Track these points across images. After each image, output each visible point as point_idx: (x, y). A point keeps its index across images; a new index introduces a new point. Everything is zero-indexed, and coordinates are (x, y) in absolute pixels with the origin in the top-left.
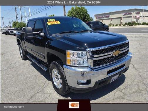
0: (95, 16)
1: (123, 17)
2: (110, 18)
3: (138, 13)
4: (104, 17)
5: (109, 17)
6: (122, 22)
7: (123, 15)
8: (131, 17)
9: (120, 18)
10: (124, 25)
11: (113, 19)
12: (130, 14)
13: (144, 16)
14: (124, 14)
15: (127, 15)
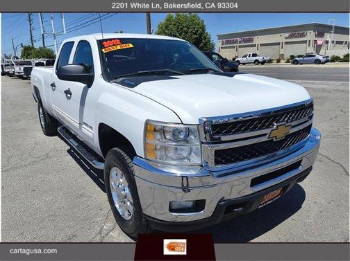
0: (220, 37)
1: (286, 43)
2: (254, 43)
3: (320, 35)
4: (240, 42)
5: (252, 40)
6: (283, 55)
7: (286, 38)
8: (305, 42)
9: (278, 44)
10: (288, 62)
11: (261, 45)
12: (303, 35)
13: (335, 40)
14: (287, 35)
15: (296, 37)
